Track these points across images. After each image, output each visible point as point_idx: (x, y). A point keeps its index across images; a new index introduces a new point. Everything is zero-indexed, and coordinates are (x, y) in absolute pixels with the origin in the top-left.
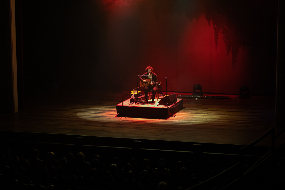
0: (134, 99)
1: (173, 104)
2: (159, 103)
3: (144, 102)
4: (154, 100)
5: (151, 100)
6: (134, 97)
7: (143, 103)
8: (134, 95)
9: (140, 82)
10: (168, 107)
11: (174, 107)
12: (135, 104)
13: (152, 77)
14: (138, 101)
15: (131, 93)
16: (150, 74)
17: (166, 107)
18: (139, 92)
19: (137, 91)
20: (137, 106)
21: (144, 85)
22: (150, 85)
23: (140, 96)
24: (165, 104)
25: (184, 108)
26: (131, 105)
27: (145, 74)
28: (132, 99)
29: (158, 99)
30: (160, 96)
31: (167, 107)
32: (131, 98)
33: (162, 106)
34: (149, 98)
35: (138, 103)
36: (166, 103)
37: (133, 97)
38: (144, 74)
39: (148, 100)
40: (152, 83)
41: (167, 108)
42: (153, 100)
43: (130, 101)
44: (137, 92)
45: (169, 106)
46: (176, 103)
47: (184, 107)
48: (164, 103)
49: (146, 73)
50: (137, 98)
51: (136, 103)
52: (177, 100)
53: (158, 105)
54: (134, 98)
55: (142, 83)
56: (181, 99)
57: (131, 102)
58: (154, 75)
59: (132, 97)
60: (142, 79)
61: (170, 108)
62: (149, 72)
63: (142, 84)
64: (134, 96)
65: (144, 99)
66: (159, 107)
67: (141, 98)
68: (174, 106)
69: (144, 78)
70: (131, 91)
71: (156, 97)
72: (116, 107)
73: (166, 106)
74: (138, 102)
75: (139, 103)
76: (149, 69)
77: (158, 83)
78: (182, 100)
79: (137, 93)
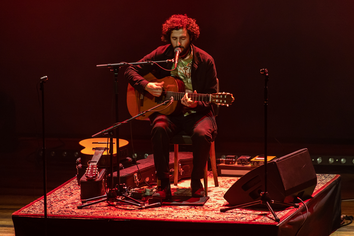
0: (101, 181)
1: (299, 202)
2: (226, 196)
3: (148, 193)
4: (202, 182)
5: (186, 184)
6: (99, 171)
7: (145, 201)
8: (97, 159)
9: (131, 97)
10: (278, 220)
11: (305, 216)
12: (104, 204)
13: (192, 68)
14: (121, 192)
15: (83, 151)
16: (182, 56)
17: (266, 220)
18: (123, 143)
19: (115, 140)
20: (121, 214)
21: (151, 107)
22: (180, 107)
23: (128, 165)
24: (259, 202)
25: (346, 222)
26: (87, 212)
27: (154, 52)
28: (91, 181)
29: (220, 179)
30: (227, 162)
31: (272, 216)
32: (84, 178)
33: (244, 211)
34: (172, 173)
35: (122, 203)
36: (265, 199)
37: (95, 170)
38: (148, 56)
39: (172, 186)
40: (189, 100)
41: (272, 222)
42: (196, 185)
43: (78, 193)
44: (115, 146)
45: (280, 215)
46: (309, 197)
47: (347, 218)
48: (254, 196)
49: (159, 49)
50: (115, 174)
51: (111, 199)
52: (314, 183)
53: (223, 211)
54: (100, 176)
55: (142, 100)
56: (333, 176)
57: (84, 196)
58: (199, 59)
59: (88, 172)
60: (139, 78)
61: (288, 223)
62: (175, 43)
63: (141, 103)
64: (100, 165)
65: (147, 179)
66: (229, 220)
67: (132, 175)
68: (304, 211)
69: (150, 75)
70: (82, 143)
71: (210, 169)
72: (11, 223)
73: (266, 215)
74: (120, 195)
75: (127, 198)
76: (177, 28)
77: (219, 99)
78: (339, 179)
79: (115, 152)
